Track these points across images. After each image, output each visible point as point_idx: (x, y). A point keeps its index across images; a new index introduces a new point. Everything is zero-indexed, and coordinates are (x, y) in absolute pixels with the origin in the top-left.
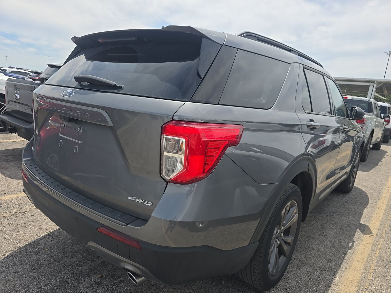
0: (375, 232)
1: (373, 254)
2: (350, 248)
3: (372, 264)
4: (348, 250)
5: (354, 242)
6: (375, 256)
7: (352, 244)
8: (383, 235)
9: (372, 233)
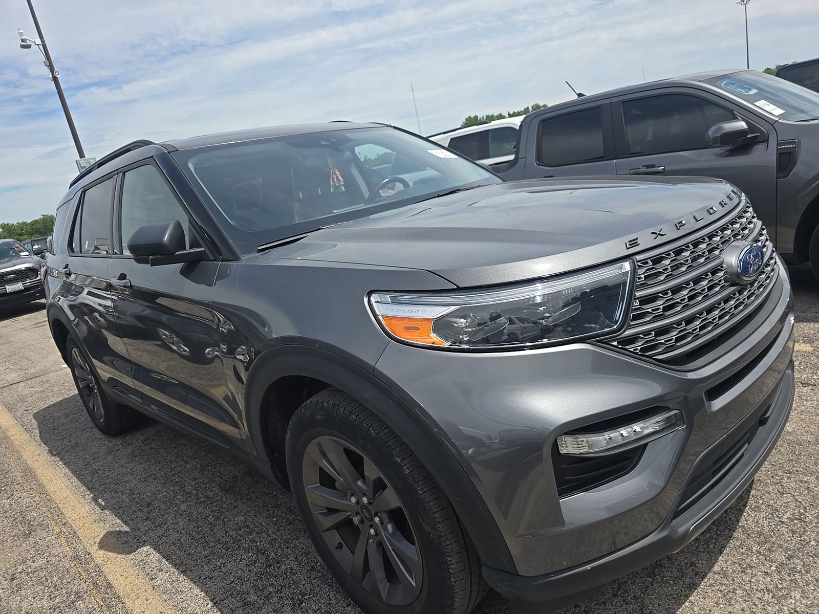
0: (100, 556)
1: (60, 520)
2: (95, 500)
3: (48, 510)
4: (95, 496)
5: (103, 508)
6: (53, 520)
7: (101, 505)
8: (77, 566)
9: (101, 548)
